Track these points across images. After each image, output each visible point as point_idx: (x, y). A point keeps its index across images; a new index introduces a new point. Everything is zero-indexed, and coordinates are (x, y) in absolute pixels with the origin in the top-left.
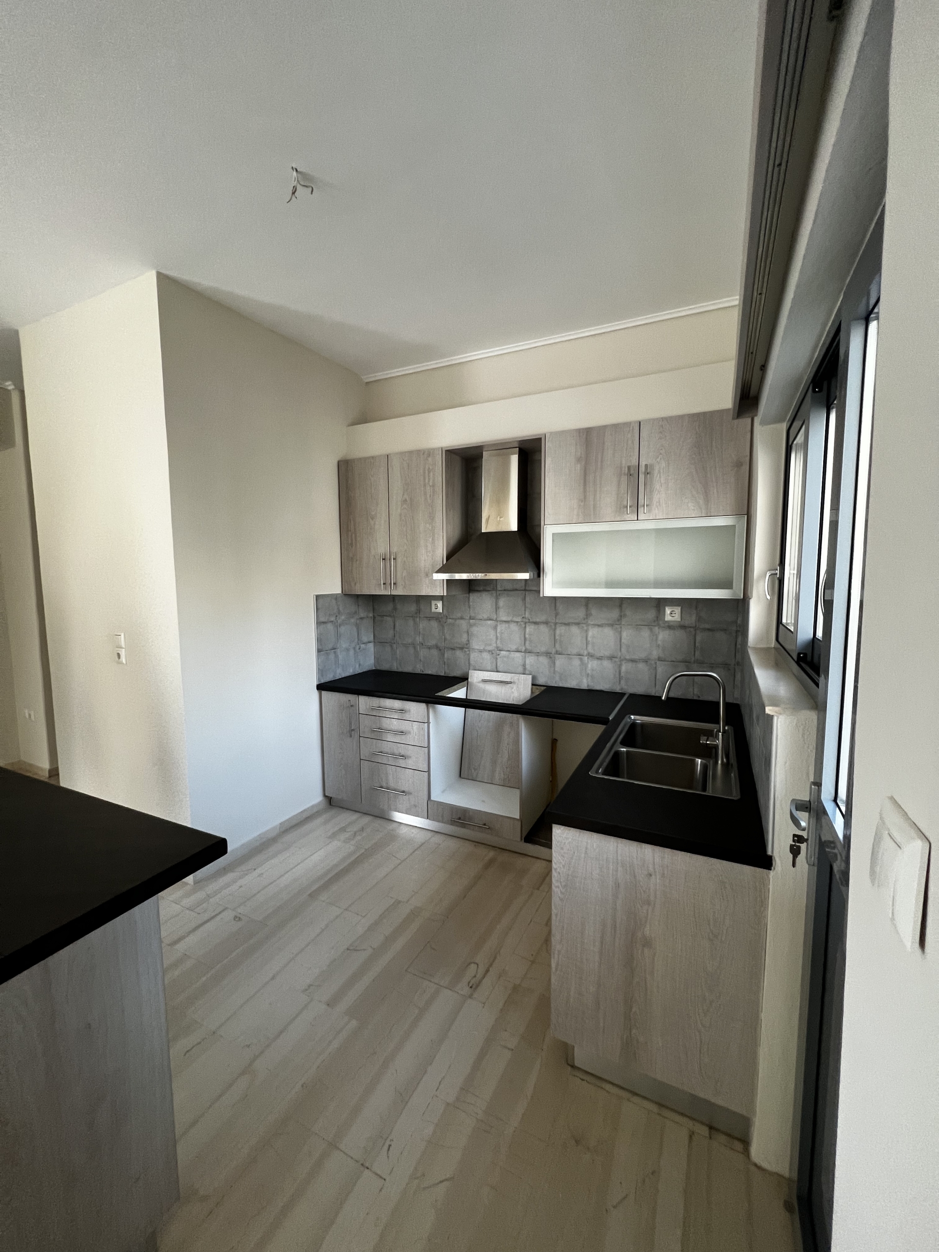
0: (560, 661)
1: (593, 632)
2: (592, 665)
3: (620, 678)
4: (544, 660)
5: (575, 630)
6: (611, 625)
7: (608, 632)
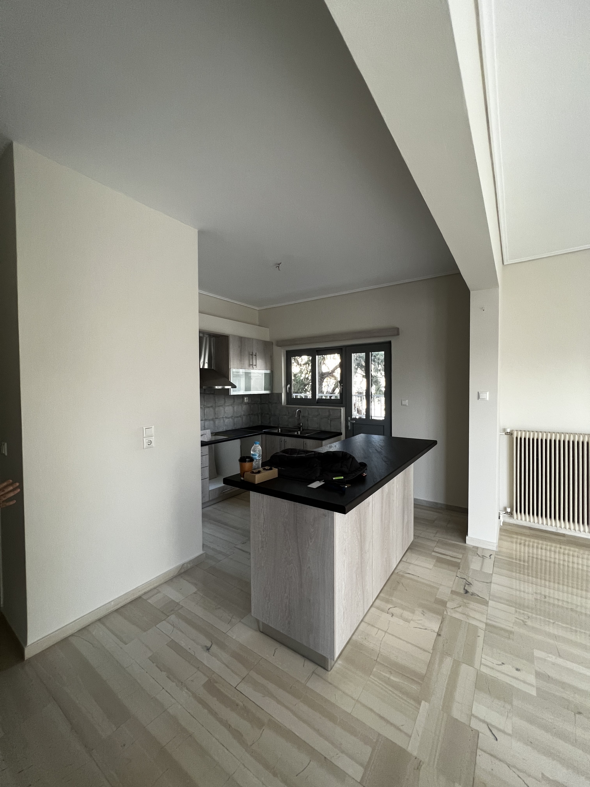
0: (217, 422)
1: (227, 408)
2: (227, 420)
3: (234, 424)
4: (212, 422)
5: (221, 408)
6: (231, 405)
7: (231, 408)
